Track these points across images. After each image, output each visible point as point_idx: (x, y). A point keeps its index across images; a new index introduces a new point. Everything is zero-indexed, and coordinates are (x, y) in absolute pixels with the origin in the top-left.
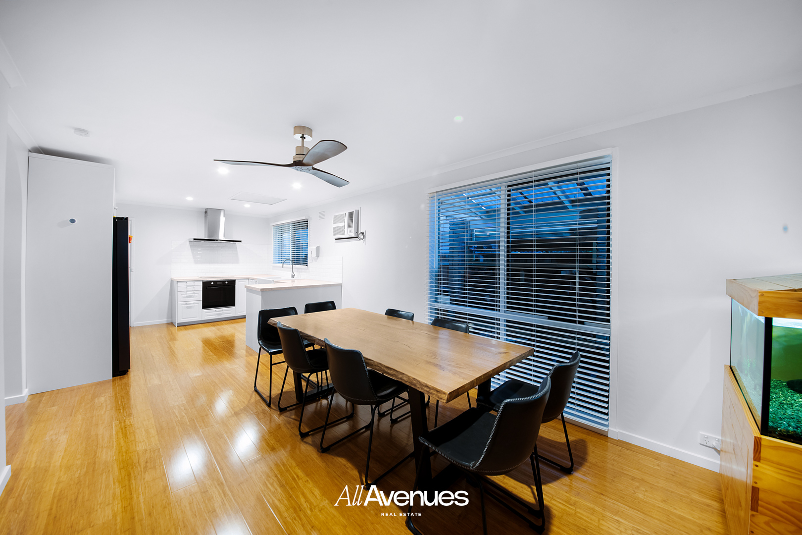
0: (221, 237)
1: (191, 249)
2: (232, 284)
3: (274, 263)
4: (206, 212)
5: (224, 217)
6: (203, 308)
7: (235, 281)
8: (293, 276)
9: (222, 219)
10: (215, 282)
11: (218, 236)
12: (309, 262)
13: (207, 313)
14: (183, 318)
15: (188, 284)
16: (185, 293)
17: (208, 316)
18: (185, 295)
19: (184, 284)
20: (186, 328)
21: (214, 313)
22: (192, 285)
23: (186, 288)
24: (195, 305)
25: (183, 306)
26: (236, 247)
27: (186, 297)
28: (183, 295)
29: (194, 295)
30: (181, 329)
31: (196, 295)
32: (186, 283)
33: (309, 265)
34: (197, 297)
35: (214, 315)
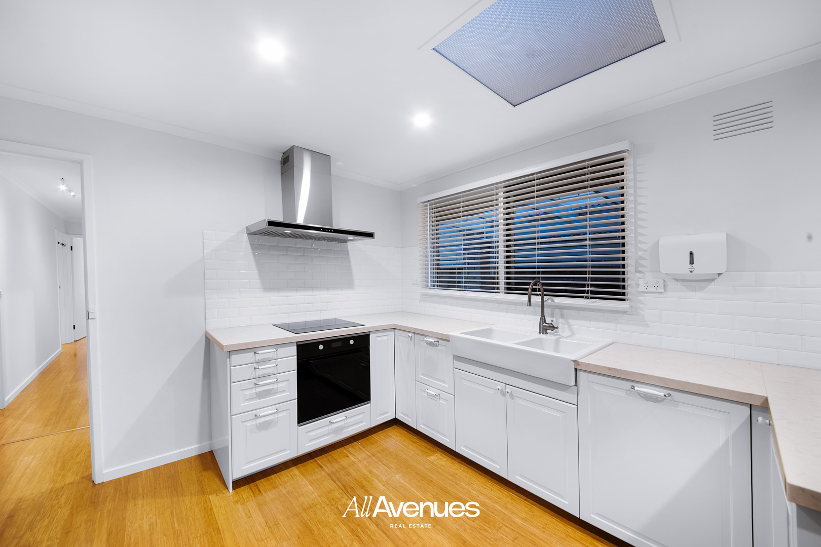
1: (254, 254)
2: (362, 343)
4: (286, 161)
6: (299, 422)
7: (369, 335)
8: (546, 328)
10: (328, 342)
12: (642, 288)
13: (310, 434)
14: (248, 463)
15: (259, 357)
16: (253, 385)
17: (311, 440)
18: (254, 391)
19: (249, 356)
20: (260, 491)
21: (326, 429)
22: (271, 357)
23: (255, 368)
24: (280, 415)
25: (248, 424)
26: (348, 251)
27: (255, 396)
28: (248, 392)
29: (275, 386)
30: (245, 497)
31: (280, 385)
32: (255, 353)
33: (641, 298)
34: (284, 391)
35: (328, 434)
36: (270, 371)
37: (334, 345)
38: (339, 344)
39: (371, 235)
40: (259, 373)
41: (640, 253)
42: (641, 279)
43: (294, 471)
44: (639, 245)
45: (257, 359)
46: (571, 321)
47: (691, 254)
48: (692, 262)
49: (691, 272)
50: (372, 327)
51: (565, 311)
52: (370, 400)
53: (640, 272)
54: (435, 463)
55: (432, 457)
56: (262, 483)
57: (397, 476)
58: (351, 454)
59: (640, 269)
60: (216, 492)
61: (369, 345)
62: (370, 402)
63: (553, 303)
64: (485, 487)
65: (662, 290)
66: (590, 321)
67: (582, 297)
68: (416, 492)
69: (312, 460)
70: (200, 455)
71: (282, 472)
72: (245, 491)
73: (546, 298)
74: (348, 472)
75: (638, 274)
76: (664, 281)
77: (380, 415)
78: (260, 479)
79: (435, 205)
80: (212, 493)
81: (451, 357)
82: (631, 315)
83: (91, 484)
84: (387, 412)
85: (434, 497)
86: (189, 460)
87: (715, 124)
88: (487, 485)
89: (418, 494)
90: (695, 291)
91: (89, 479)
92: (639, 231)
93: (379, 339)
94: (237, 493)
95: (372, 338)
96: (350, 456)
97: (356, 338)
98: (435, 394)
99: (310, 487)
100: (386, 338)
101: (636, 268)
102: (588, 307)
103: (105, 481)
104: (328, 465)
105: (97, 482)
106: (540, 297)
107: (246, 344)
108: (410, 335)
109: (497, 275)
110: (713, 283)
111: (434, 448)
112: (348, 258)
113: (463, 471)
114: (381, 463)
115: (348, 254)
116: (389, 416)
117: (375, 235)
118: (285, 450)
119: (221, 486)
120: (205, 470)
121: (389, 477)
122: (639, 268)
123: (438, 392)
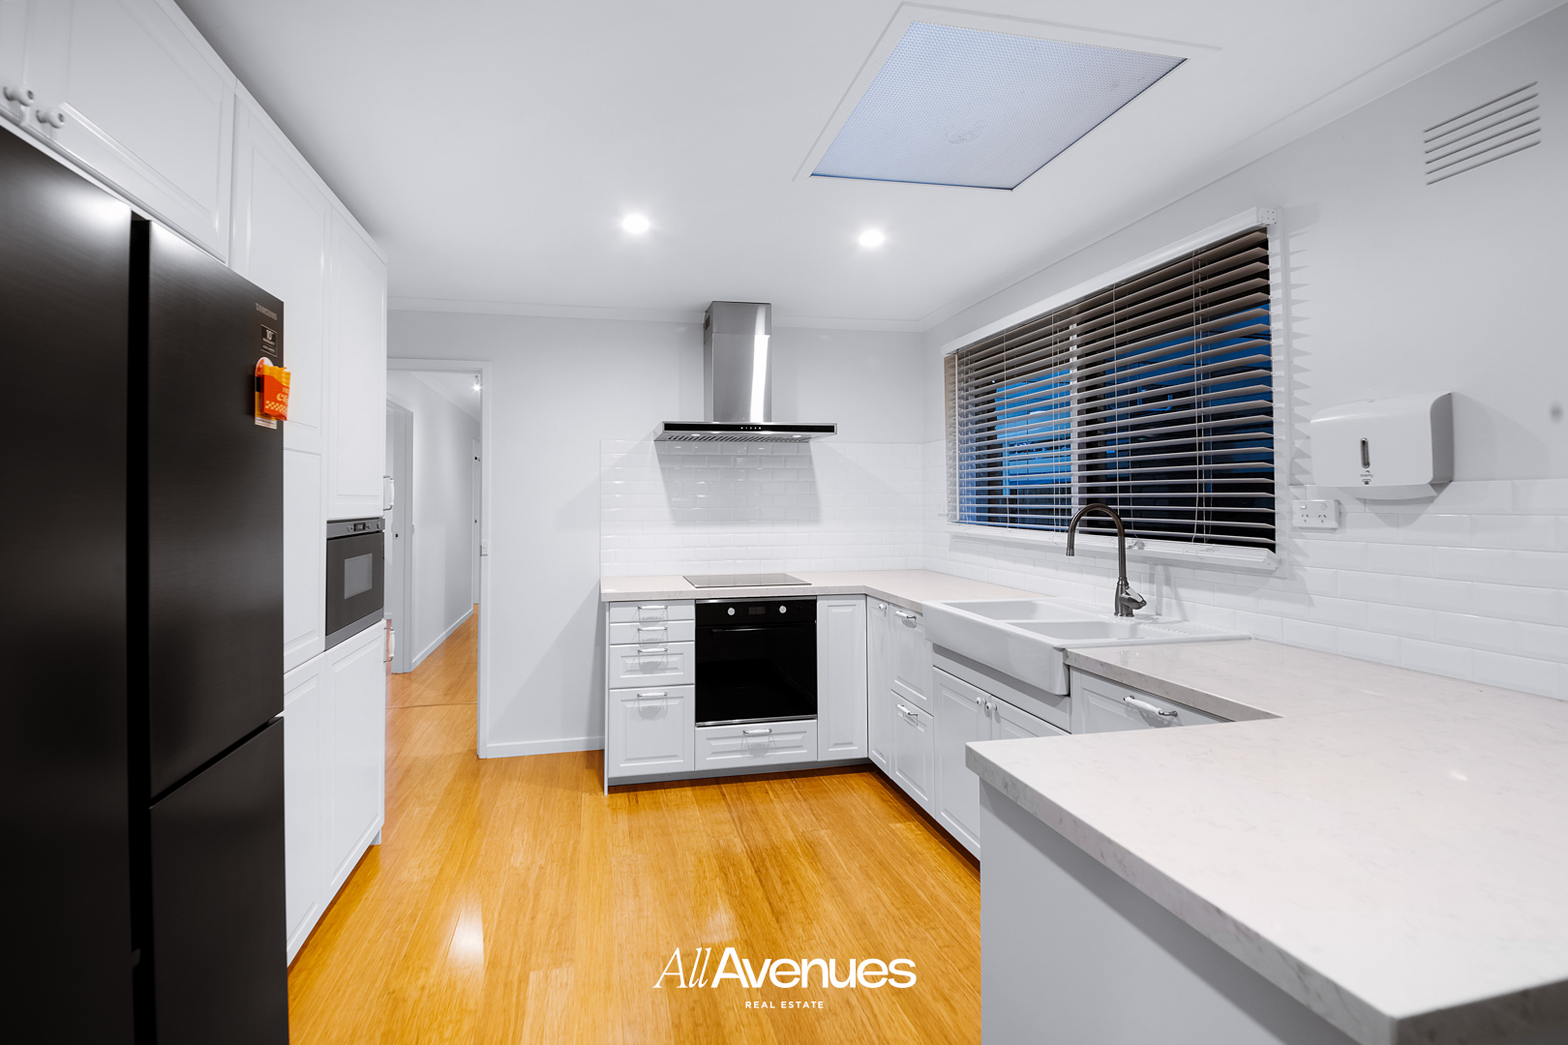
0: (756, 417)
1: (662, 469)
2: (802, 613)
3: (962, 521)
4: (707, 324)
5: (767, 332)
6: (698, 719)
7: (815, 601)
8: (1127, 605)
9: (761, 342)
10: (742, 605)
11: (747, 414)
12: (1298, 521)
13: (714, 743)
14: (628, 760)
15: (644, 615)
16: (636, 653)
17: (715, 753)
18: (636, 661)
19: (630, 612)
20: (637, 802)
21: (738, 741)
22: (659, 616)
23: (639, 630)
24: (671, 702)
25: (629, 705)
26: (811, 457)
27: (638, 668)
28: (629, 661)
29: (665, 659)
30: (619, 803)
31: (671, 659)
32: (639, 608)
33: (1299, 542)
34: (675, 669)
35: (741, 751)
36: (658, 636)
37: (752, 611)
38: (761, 611)
39: (830, 429)
40: (644, 637)
41: (1298, 444)
42: (1298, 499)
43: (688, 792)
44: (1297, 426)
45: (641, 617)
46: (1183, 592)
47: (1364, 443)
48: (1366, 464)
49: (1367, 483)
50: (820, 588)
51: (1172, 570)
52: (816, 712)
53: (1299, 484)
54: (898, 833)
55: (898, 825)
56: (644, 796)
57: (823, 832)
58: (773, 791)
59: (1299, 478)
60: (591, 792)
61: (815, 618)
62: (816, 718)
63: (1141, 551)
64: (957, 880)
65: (1334, 525)
66: (1213, 591)
67: (1188, 539)
68: (837, 855)
69: (715, 786)
70: (588, 752)
71: (673, 790)
72: (621, 798)
73: (1129, 541)
74: (756, 809)
75: (1293, 490)
76: (1339, 503)
77: (836, 745)
78: (643, 790)
79: (969, 357)
80: (586, 792)
81: (930, 646)
82: (1282, 579)
83: (476, 757)
84: (851, 744)
85: (860, 868)
86: (575, 754)
87: (1428, 149)
88: (964, 879)
89: (839, 858)
90: (1397, 525)
91: (474, 752)
92: (1295, 395)
93: (834, 610)
94: (612, 798)
95: (821, 607)
96: (770, 793)
97: (791, 603)
98: (908, 712)
99: (698, 813)
100: (849, 610)
101: (1292, 475)
102: (1199, 560)
103: (488, 757)
104: (734, 796)
105: (481, 757)
106: (1116, 539)
107: (628, 594)
108: (882, 606)
109: (1066, 496)
110: (1431, 508)
111: (912, 814)
112: (811, 470)
113: (938, 854)
114: (809, 812)
115: (811, 462)
116: (855, 752)
117: (838, 429)
118: (675, 756)
119: (598, 786)
120: (587, 768)
121: (810, 829)
122: (1297, 477)
123: (915, 710)
